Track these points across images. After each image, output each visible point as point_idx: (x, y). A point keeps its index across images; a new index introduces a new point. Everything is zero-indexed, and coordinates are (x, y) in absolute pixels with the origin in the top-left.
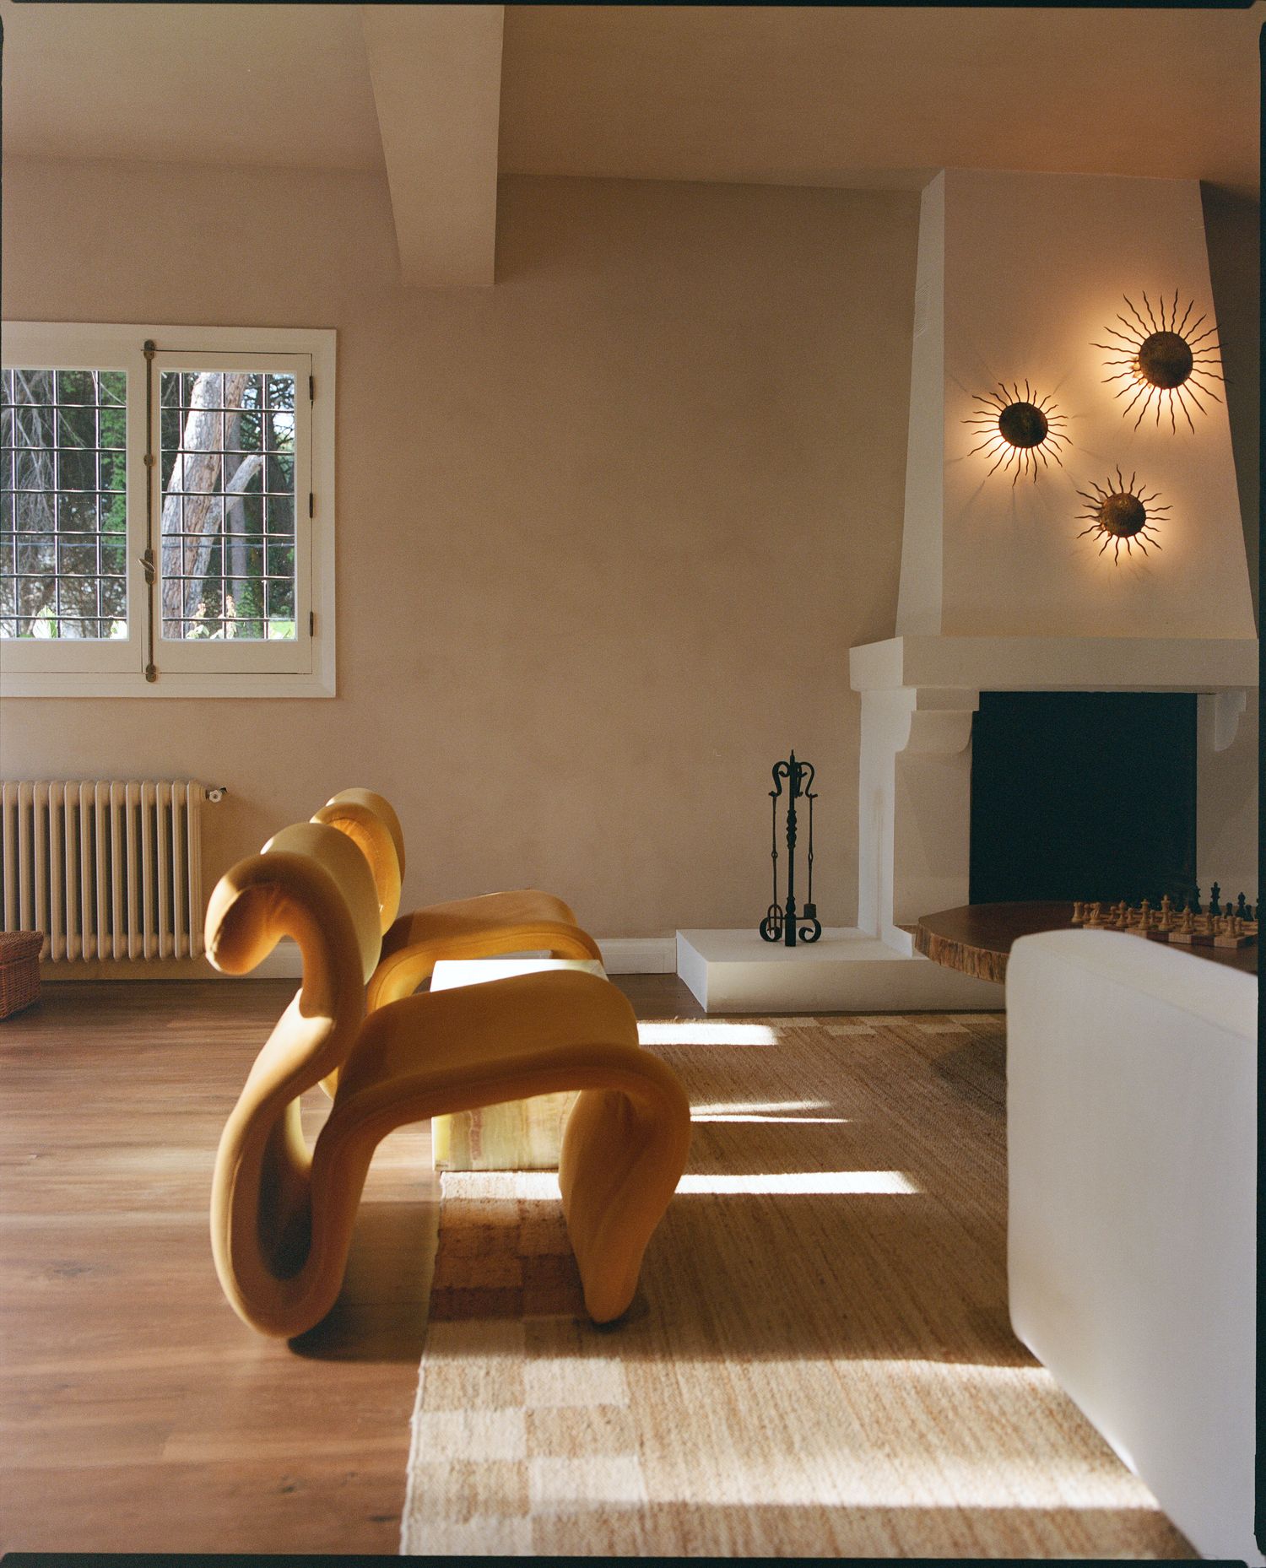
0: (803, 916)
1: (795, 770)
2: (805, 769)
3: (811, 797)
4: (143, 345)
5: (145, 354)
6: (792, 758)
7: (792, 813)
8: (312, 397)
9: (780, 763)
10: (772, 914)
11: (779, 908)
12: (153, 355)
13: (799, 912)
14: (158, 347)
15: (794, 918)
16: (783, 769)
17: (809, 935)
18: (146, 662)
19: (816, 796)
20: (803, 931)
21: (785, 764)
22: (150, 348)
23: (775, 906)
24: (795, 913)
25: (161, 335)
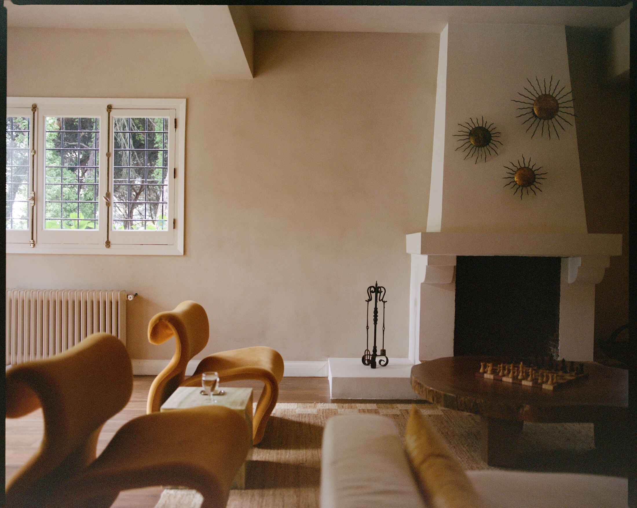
0: (380, 354)
1: (377, 290)
2: (382, 289)
3: (384, 302)
4: (107, 107)
5: (107, 110)
6: (377, 284)
7: (376, 309)
8: (176, 127)
9: (371, 287)
10: (366, 354)
11: (369, 351)
12: (110, 111)
13: (378, 353)
14: (113, 107)
15: (376, 355)
16: (372, 289)
17: (383, 363)
18: (106, 240)
19: (386, 302)
20: (380, 361)
21: (373, 287)
22: (110, 108)
23: (367, 350)
24: (377, 353)
25: (115, 102)
